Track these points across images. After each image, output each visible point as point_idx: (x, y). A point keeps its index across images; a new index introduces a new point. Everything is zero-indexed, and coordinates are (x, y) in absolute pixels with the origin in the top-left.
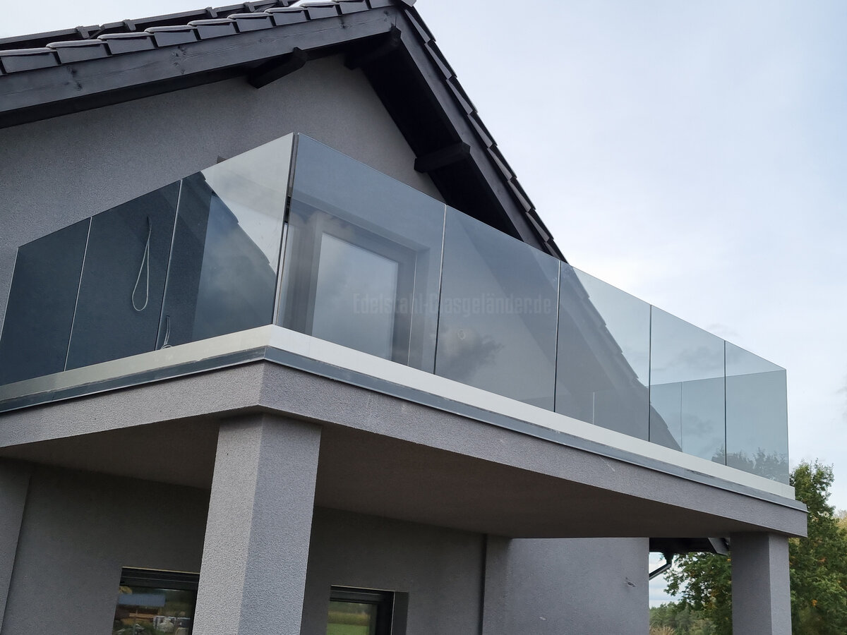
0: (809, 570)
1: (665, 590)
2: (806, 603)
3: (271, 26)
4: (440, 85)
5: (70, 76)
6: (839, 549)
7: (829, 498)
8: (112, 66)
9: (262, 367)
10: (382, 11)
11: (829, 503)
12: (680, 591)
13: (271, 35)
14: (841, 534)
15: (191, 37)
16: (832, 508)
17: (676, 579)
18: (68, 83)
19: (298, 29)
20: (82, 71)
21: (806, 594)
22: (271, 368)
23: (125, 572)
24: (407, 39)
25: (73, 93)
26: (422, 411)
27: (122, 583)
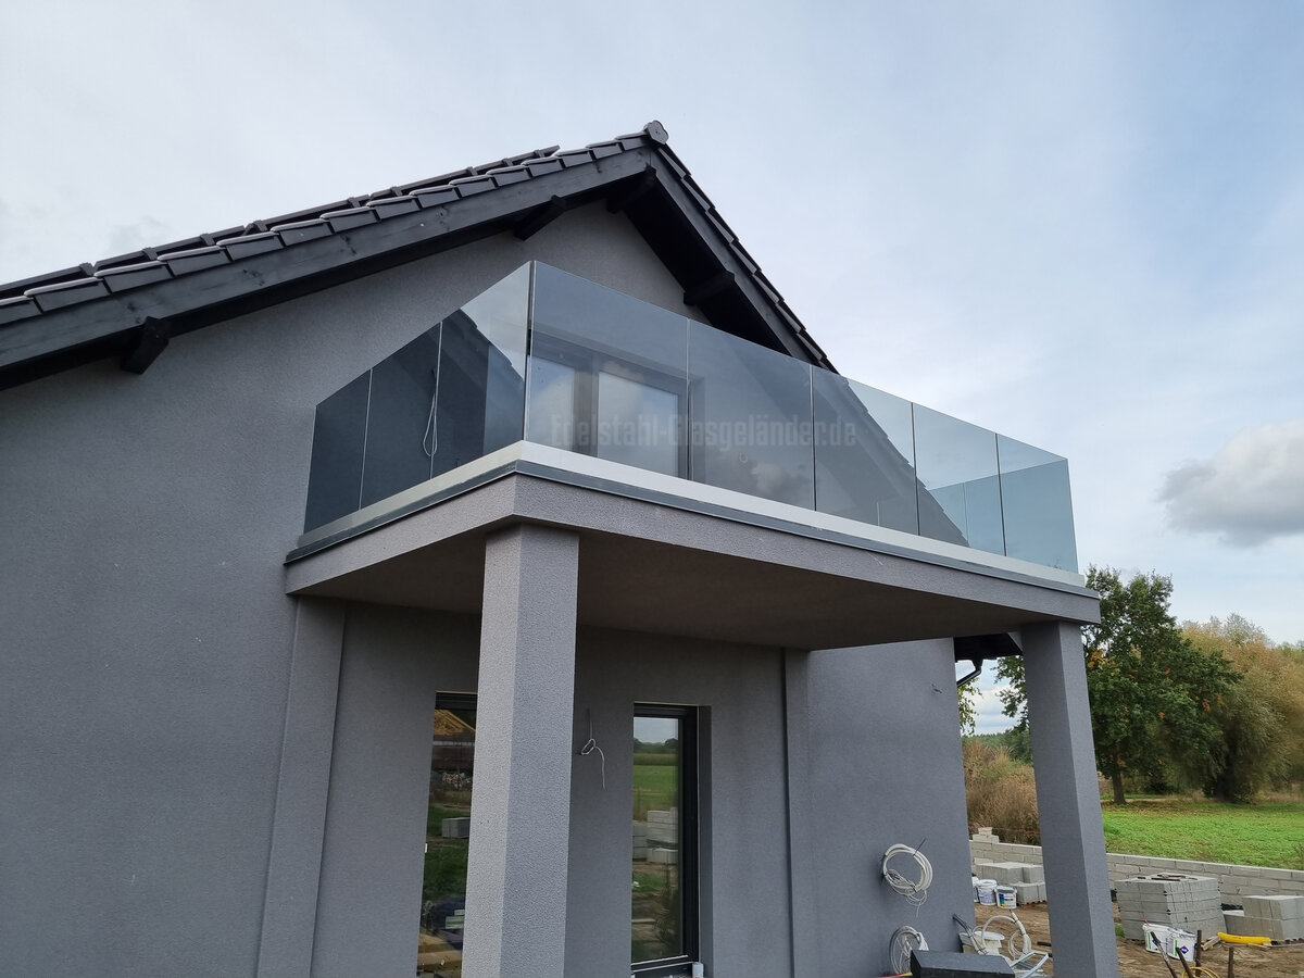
0: (1152, 683)
1: (1003, 712)
2: (1153, 716)
3: (528, 178)
4: (700, 218)
5: (345, 243)
6: (1184, 660)
7: (1169, 609)
8: (381, 231)
9: (514, 479)
10: (636, 152)
11: (1170, 613)
12: (1018, 712)
13: (529, 186)
14: (1185, 645)
15: (453, 196)
16: (1173, 619)
17: (1013, 700)
18: (342, 251)
19: (554, 178)
20: (354, 237)
21: (1153, 707)
22: (524, 480)
23: (439, 696)
24: (662, 177)
25: (347, 259)
26: (676, 514)
27: (438, 707)
